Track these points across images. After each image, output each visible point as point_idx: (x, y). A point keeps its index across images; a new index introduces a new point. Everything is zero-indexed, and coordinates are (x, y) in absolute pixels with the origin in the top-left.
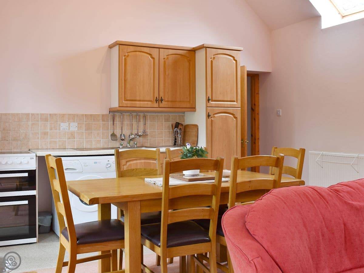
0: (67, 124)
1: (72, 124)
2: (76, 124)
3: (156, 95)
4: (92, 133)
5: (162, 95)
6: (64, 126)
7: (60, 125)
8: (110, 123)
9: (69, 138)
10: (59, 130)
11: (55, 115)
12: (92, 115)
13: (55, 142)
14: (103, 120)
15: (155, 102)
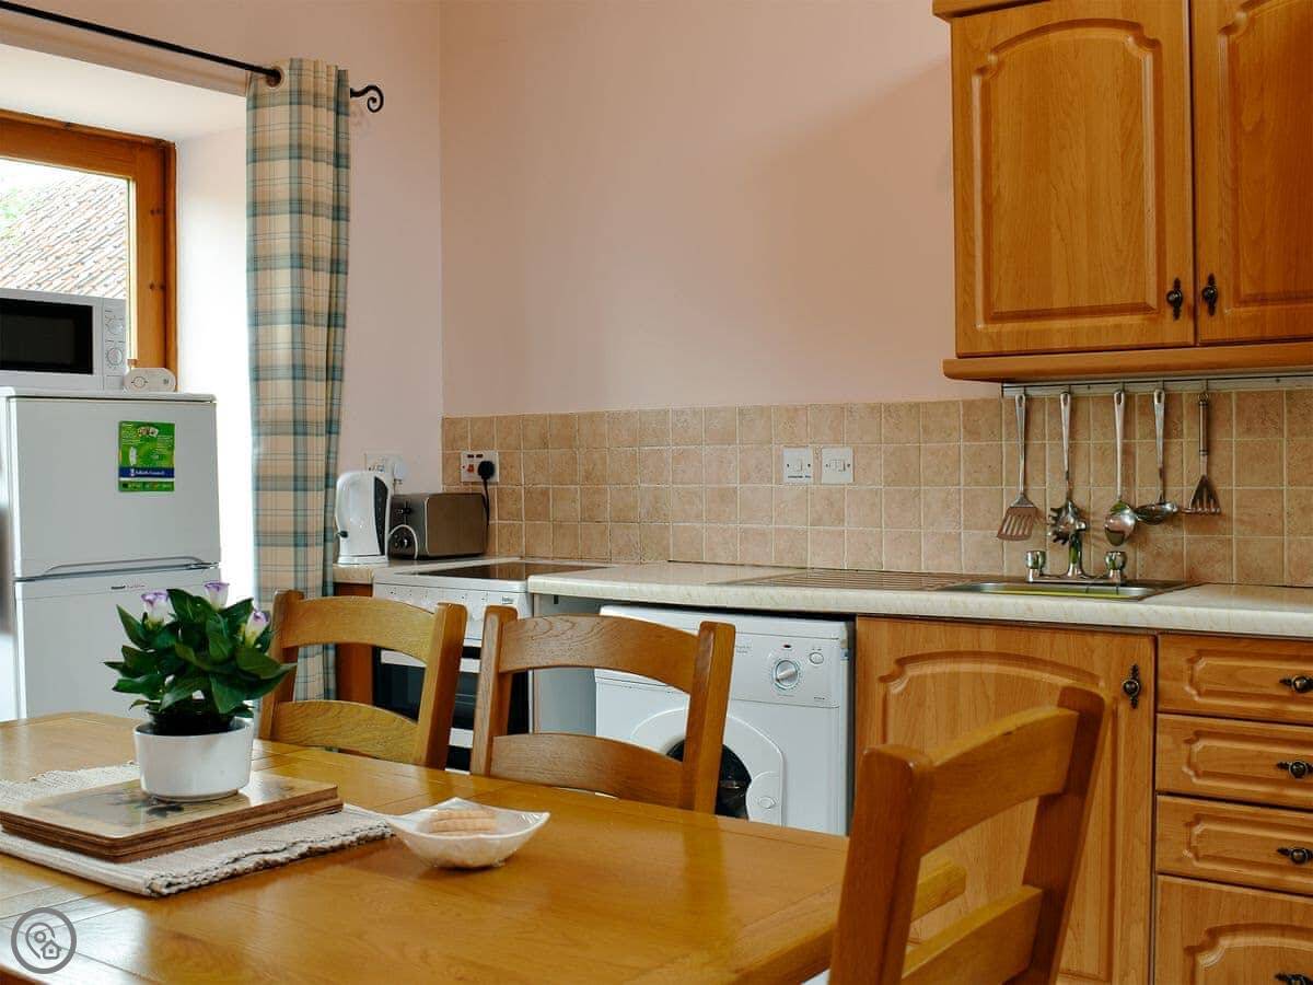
0: (807, 455)
1: (829, 454)
2: (845, 454)
3: (1179, 267)
4: (917, 493)
5: (1213, 262)
6: (796, 459)
7: (780, 458)
8: (1010, 445)
9: (818, 521)
10: (779, 481)
11: (762, 410)
12: (917, 405)
13: (763, 534)
14: (972, 433)
15: (1169, 311)
